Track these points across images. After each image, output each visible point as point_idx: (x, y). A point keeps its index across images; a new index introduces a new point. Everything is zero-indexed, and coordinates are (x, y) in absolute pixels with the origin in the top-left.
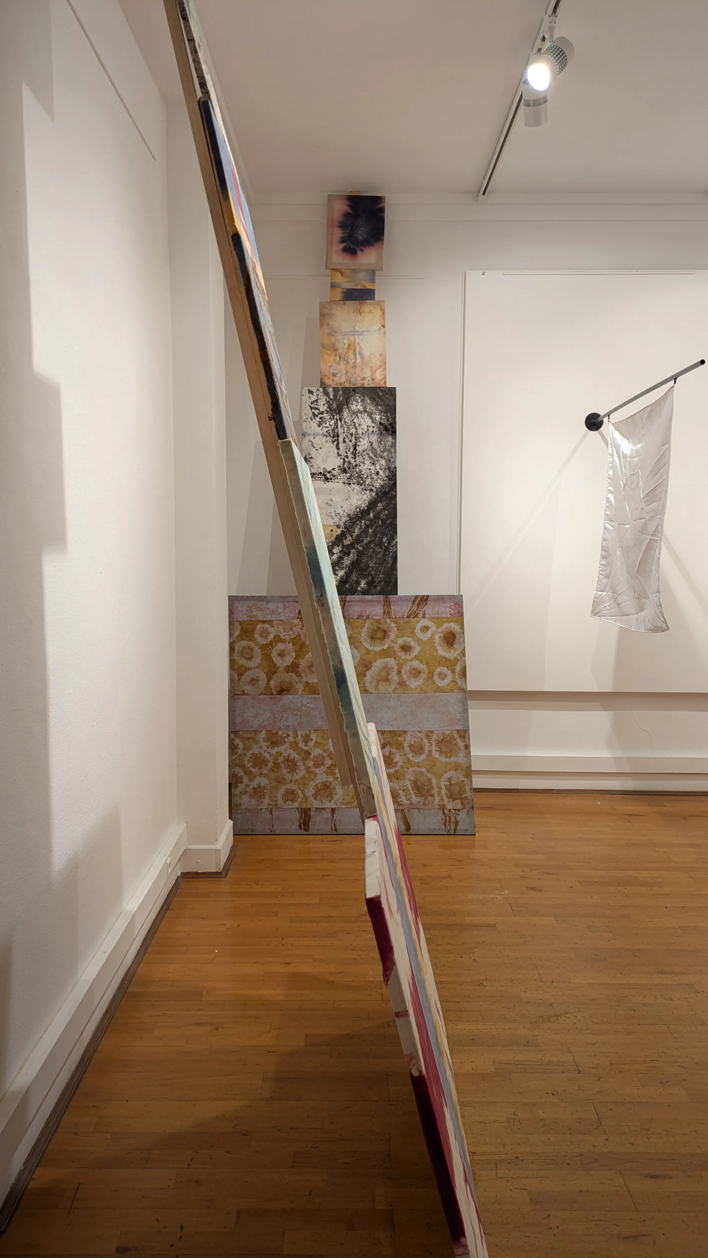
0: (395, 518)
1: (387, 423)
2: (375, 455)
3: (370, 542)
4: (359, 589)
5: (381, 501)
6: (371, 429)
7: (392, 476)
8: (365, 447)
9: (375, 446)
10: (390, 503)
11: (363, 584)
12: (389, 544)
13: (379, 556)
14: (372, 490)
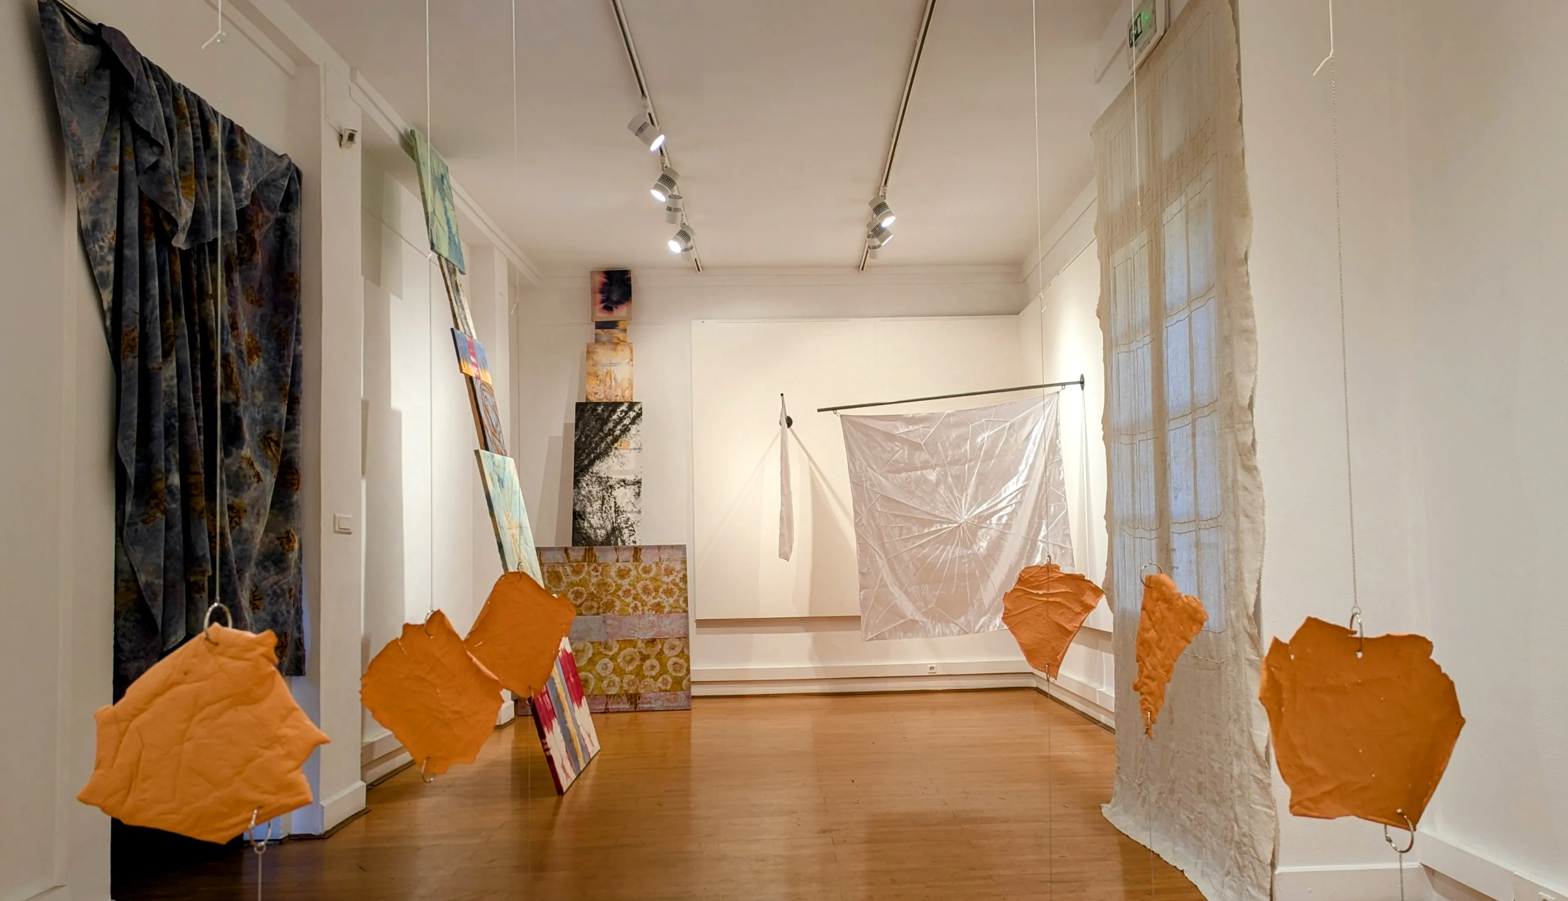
0: (575, 454)
1: (579, 520)
2: (589, 498)
3: (594, 438)
4: (602, 407)
5: (586, 465)
6: (591, 516)
7: (577, 483)
8: (596, 503)
9: (589, 504)
10: (579, 464)
11: (600, 409)
12: (580, 436)
13: (587, 428)
14: (592, 473)
